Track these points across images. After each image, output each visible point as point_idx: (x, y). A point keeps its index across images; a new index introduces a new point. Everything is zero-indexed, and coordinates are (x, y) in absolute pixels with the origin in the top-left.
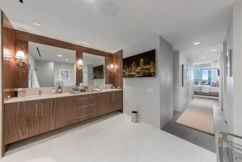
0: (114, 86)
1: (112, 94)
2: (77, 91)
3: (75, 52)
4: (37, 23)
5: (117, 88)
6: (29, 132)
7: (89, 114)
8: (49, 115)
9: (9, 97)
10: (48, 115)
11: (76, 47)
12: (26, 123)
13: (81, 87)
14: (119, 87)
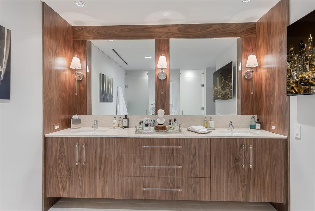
0: (259, 121)
1: (241, 146)
2: (148, 128)
3: (153, 41)
4: (80, 3)
5: (270, 130)
6: (69, 189)
7: (170, 190)
8: (95, 169)
9: (57, 127)
10: (93, 167)
11: (157, 30)
12: (66, 173)
13: (161, 119)
14: (273, 127)
